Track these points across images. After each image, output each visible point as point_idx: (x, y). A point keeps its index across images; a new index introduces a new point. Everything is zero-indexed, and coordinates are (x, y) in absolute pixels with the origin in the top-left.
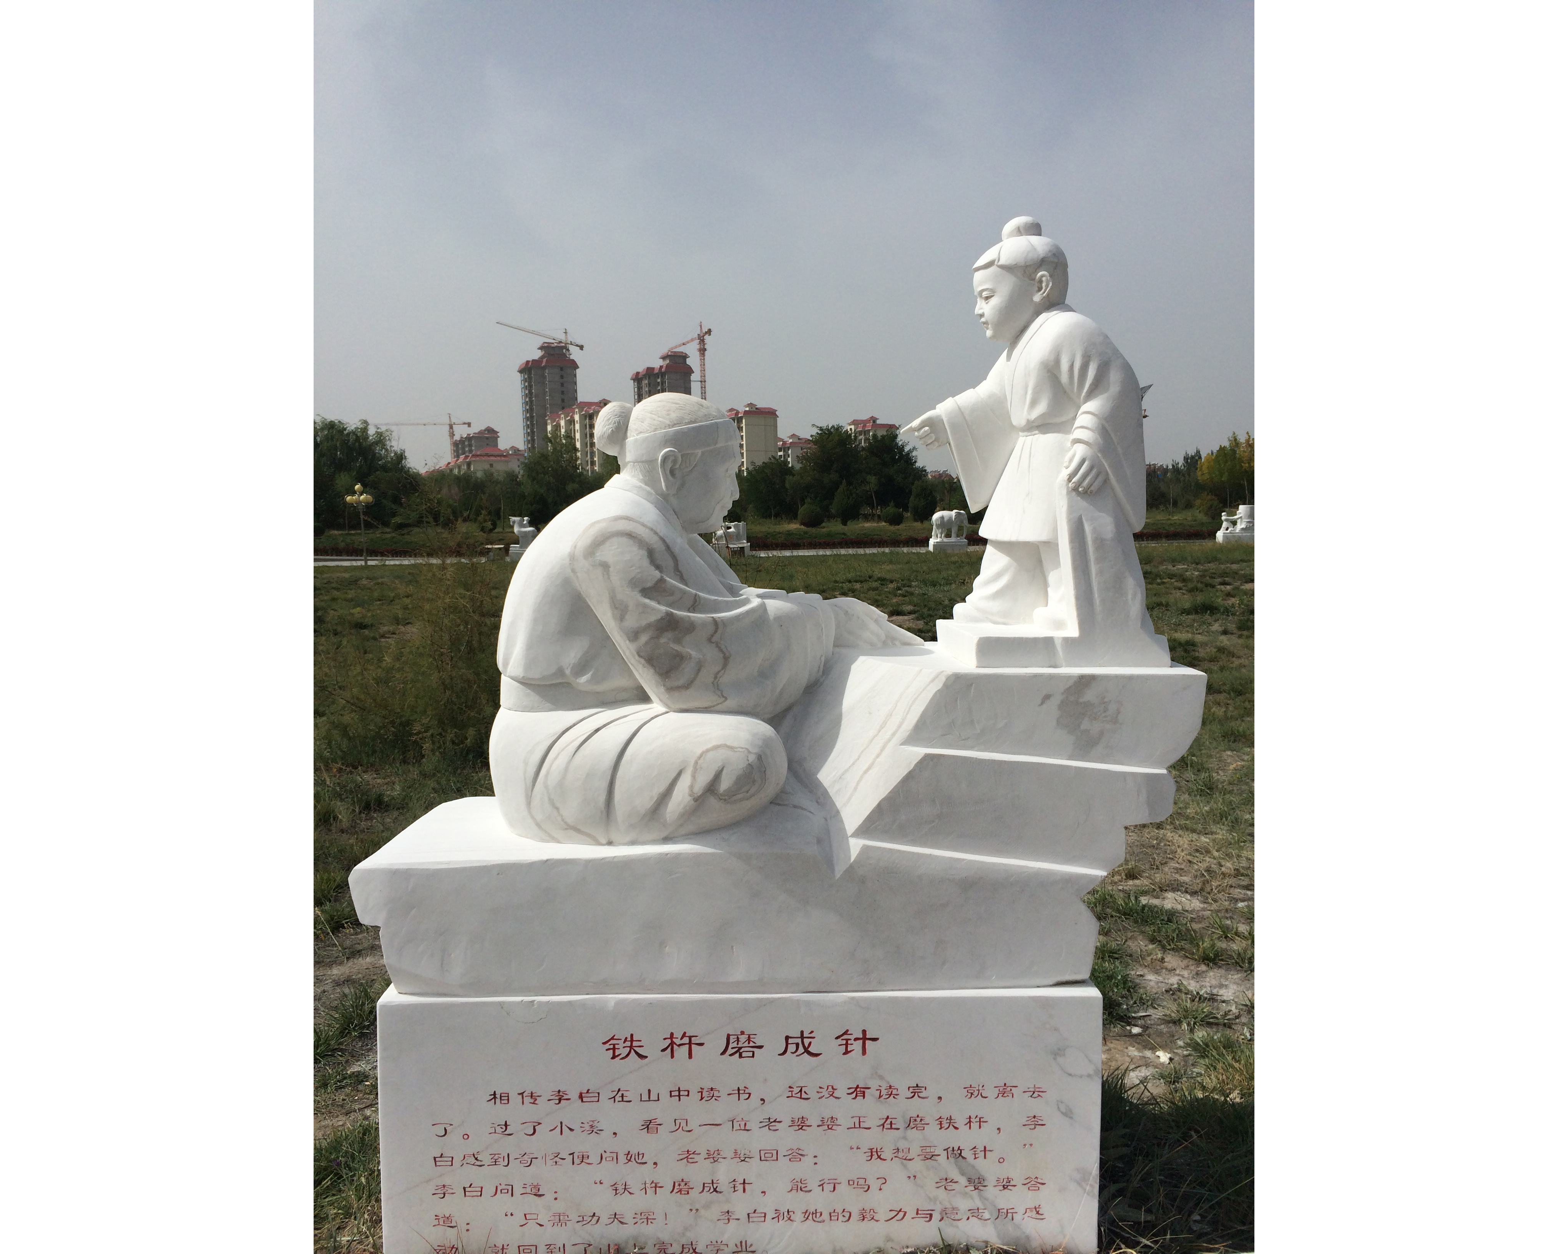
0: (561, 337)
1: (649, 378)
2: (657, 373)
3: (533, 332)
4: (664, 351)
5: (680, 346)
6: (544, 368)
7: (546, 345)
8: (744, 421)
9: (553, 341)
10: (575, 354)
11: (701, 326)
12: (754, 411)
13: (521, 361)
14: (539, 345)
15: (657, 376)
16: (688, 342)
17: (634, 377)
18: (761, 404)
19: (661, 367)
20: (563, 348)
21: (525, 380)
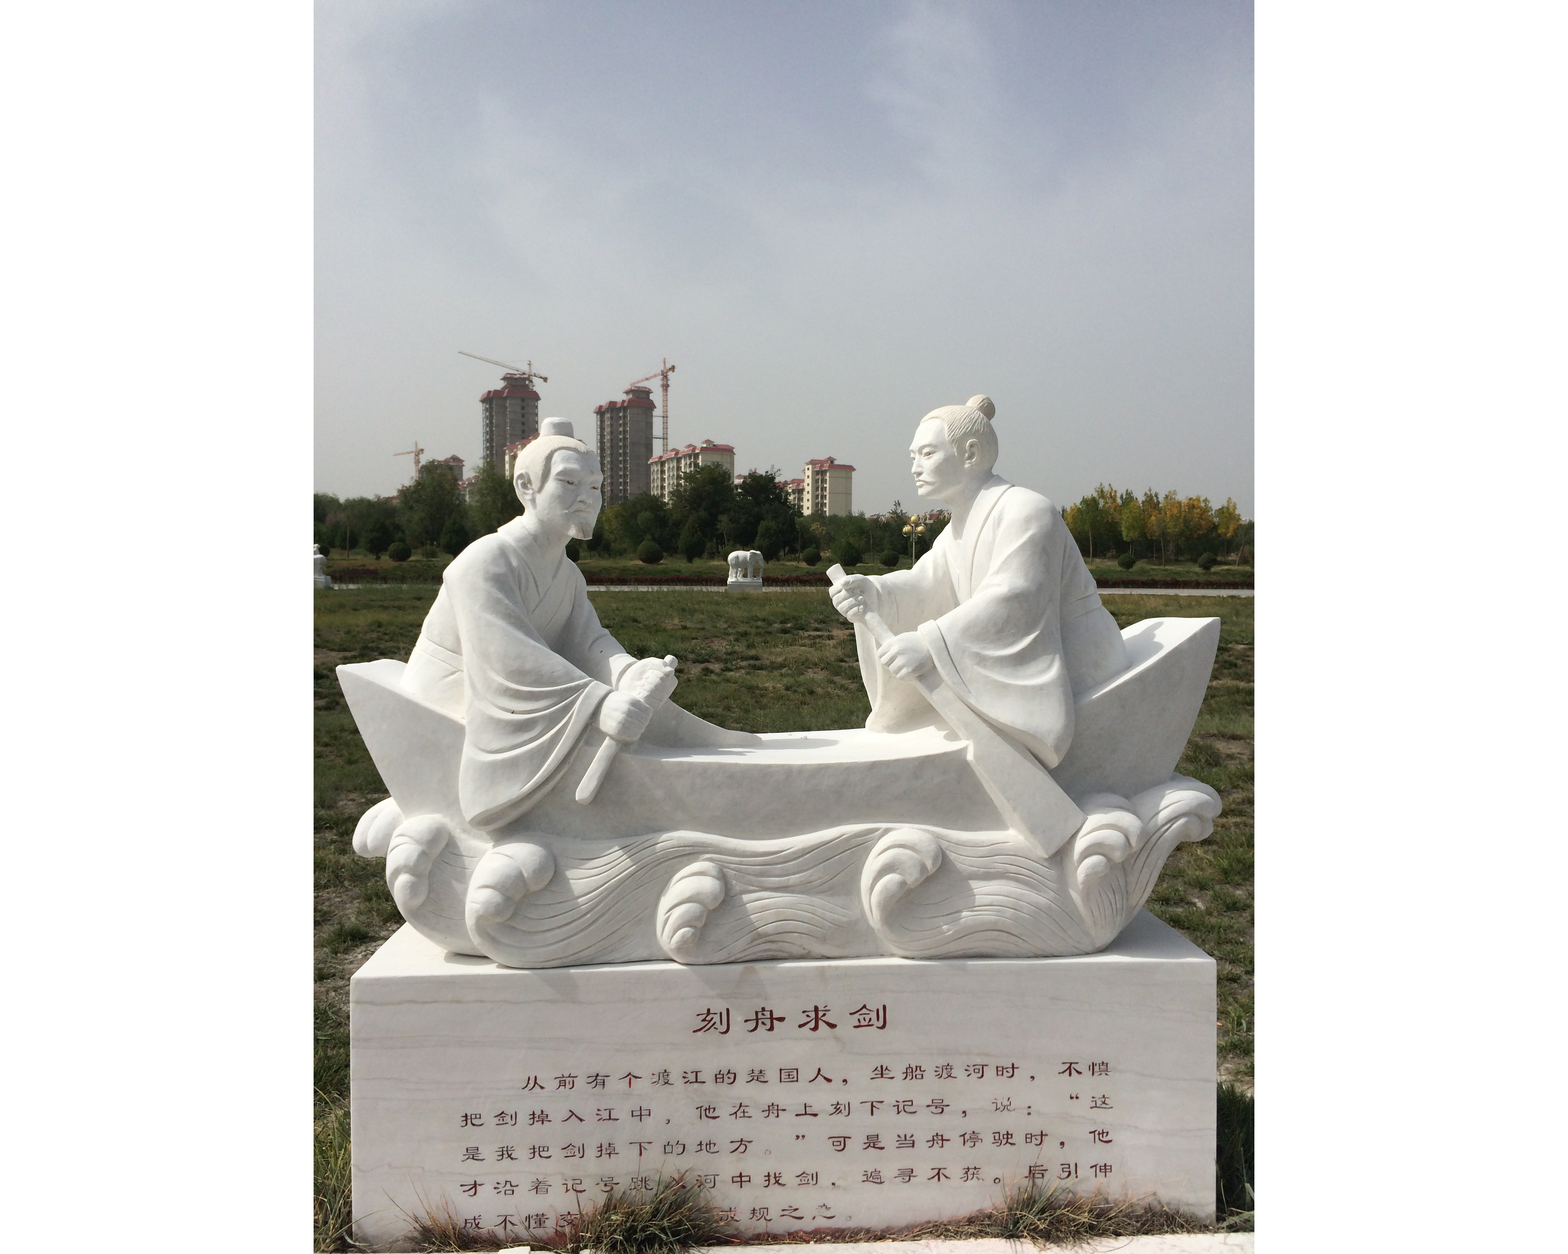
0: (525, 368)
1: (612, 412)
2: (619, 408)
3: (496, 363)
4: (627, 387)
5: (642, 381)
6: (505, 398)
7: (509, 376)
8: (700, 457)
9: (516, 372)
10: (538, 386)
11: (664, 362)
12: (710, 448)
13: (482, 391)
14: (502, 376)
15: (619, 409)
16: (651, 378)
17: (597, 410)
18: (719, 441)
19: (624, 401)
20: (525, 379)
21: (486, 410)
